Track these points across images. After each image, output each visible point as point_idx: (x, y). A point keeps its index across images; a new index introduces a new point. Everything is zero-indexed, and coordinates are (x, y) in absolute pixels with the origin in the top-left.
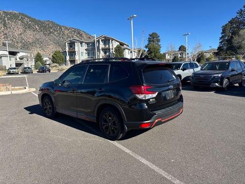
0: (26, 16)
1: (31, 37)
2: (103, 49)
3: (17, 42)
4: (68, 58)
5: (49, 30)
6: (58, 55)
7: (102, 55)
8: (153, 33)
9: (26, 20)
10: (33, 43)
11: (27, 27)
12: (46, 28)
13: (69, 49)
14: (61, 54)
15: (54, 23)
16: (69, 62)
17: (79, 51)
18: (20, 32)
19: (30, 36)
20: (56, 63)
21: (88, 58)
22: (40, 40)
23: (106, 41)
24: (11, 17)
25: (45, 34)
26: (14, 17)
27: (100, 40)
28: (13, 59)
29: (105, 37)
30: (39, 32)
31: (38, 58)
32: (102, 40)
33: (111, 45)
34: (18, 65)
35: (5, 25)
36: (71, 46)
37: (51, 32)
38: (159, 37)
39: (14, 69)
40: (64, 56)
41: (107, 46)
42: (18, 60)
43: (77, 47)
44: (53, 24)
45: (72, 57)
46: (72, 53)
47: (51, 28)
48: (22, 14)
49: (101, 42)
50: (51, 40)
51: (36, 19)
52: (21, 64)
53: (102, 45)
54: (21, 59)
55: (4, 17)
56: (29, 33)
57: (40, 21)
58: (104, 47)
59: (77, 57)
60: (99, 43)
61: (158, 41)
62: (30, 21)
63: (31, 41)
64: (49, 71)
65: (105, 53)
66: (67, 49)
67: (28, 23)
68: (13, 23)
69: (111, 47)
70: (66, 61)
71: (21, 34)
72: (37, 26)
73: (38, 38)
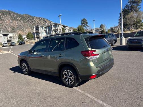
0: (12, 12)
1: (16, 24)
2: (54, 30)
3: (8, 28)
4: (35, 36)
5: (26, 20)
6: (30, 35)
7: (53, 33)
8: (83, 19)
9: (12, 14)
10: (17, 28)
11: (14, 18)
12: (25, 18)
13: (36, 31)
14: (32, 34)
15: (29, 15)
16: (36, 38)
17: (41, 32)
19: (15, 24)
20: (29, 39)
21: (46, 35)
22: (22, 26)
23: (56, 25)
24: (3, 13)
25: (24, 22)
26: (5, 13)
27: (52, 25)
28: (6, 38)
29: (55, 24)
30: (21, 21)
31: (20, 37)
32: (53, 25)
33: (58, 27)
34: (9, 41)
36: (37, 30)
37: (27, 21)
38: (87, 21)
39: (6, 43)
40: (33, 35)
41: (56, 28)
42: (9, 38)
43: (40, 30)
45: (38, 35)
46: (38, 33)
47: (28, 18)
48: (10, 11)
49: (52, 26)
50: (28, 25)
51: (19, 14)
52: (10, 41)
53: (53, 28)
54: (10, 38)
56: (15, 22)
57: (21, 15)
58: (54, 29)
59: (40, 35)
60: (52, 27)
61: (87, 23)
62: (15, 15)
63: (16, 27)
64: (25, 43)
65: (55, 32)
68: (5, 17)
69: (58, 29)
70: (34, 38)
71: (10, 23)
72: (19, 18)
73: (20, 25)
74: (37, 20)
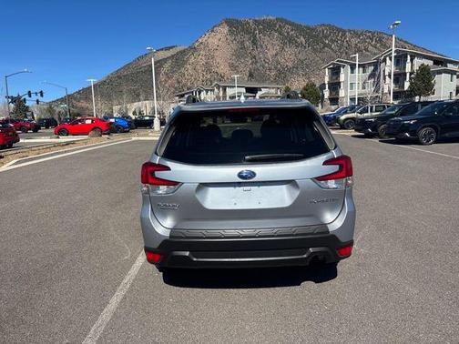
0: (288, 23)
1: (292, 57)
3: (270, 69)
4: (327, 94)
5: (323, 42)
7: (387, 86)
9: (286, 29)
10: (294, 67)
11: (287, 41)
12: (318, 38)
13: (330, 78)
15: (333, 26)
16: (328, 102)
17: (346, 80)
18: (274, 52)
19: (290, 56)
22: (305, 62)
24: (264, 27)
25: (315, 50)
26: (268, 26)
27: (388, 58)
29: (397, 52)
30: (305, 47)
33: (409, 65)
35: (254, 43)
36: (334, 74)
37: (325, 46)
43: (344, 74)
44: (332, 28)
45: (334, 93)
46: (335, 86)
47: (326, 37)
48: (281, 20)
49: (388, 61)
51: (303, 25)
55: (255, 30)
56: (289, 50)
57: (308, 28)
59: (342, 93)
62: (292, 30)
63: (290, 64)
66: (327, 80)
67: (288, 33)
68: (267, 37)
69: (408, 70)
70: (323, 100)
71: (276, 55)
72: (302, 38)
73: (302, 58)
74: (354, 41)
